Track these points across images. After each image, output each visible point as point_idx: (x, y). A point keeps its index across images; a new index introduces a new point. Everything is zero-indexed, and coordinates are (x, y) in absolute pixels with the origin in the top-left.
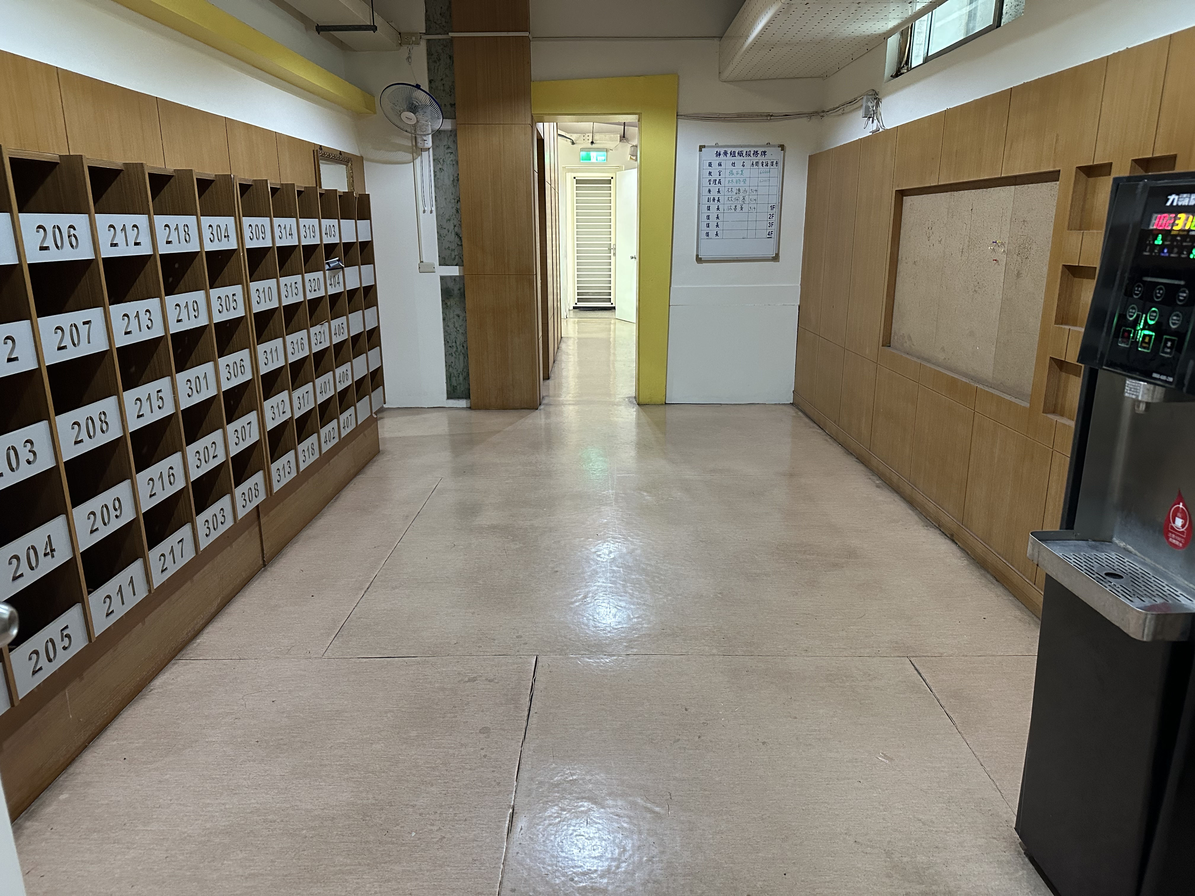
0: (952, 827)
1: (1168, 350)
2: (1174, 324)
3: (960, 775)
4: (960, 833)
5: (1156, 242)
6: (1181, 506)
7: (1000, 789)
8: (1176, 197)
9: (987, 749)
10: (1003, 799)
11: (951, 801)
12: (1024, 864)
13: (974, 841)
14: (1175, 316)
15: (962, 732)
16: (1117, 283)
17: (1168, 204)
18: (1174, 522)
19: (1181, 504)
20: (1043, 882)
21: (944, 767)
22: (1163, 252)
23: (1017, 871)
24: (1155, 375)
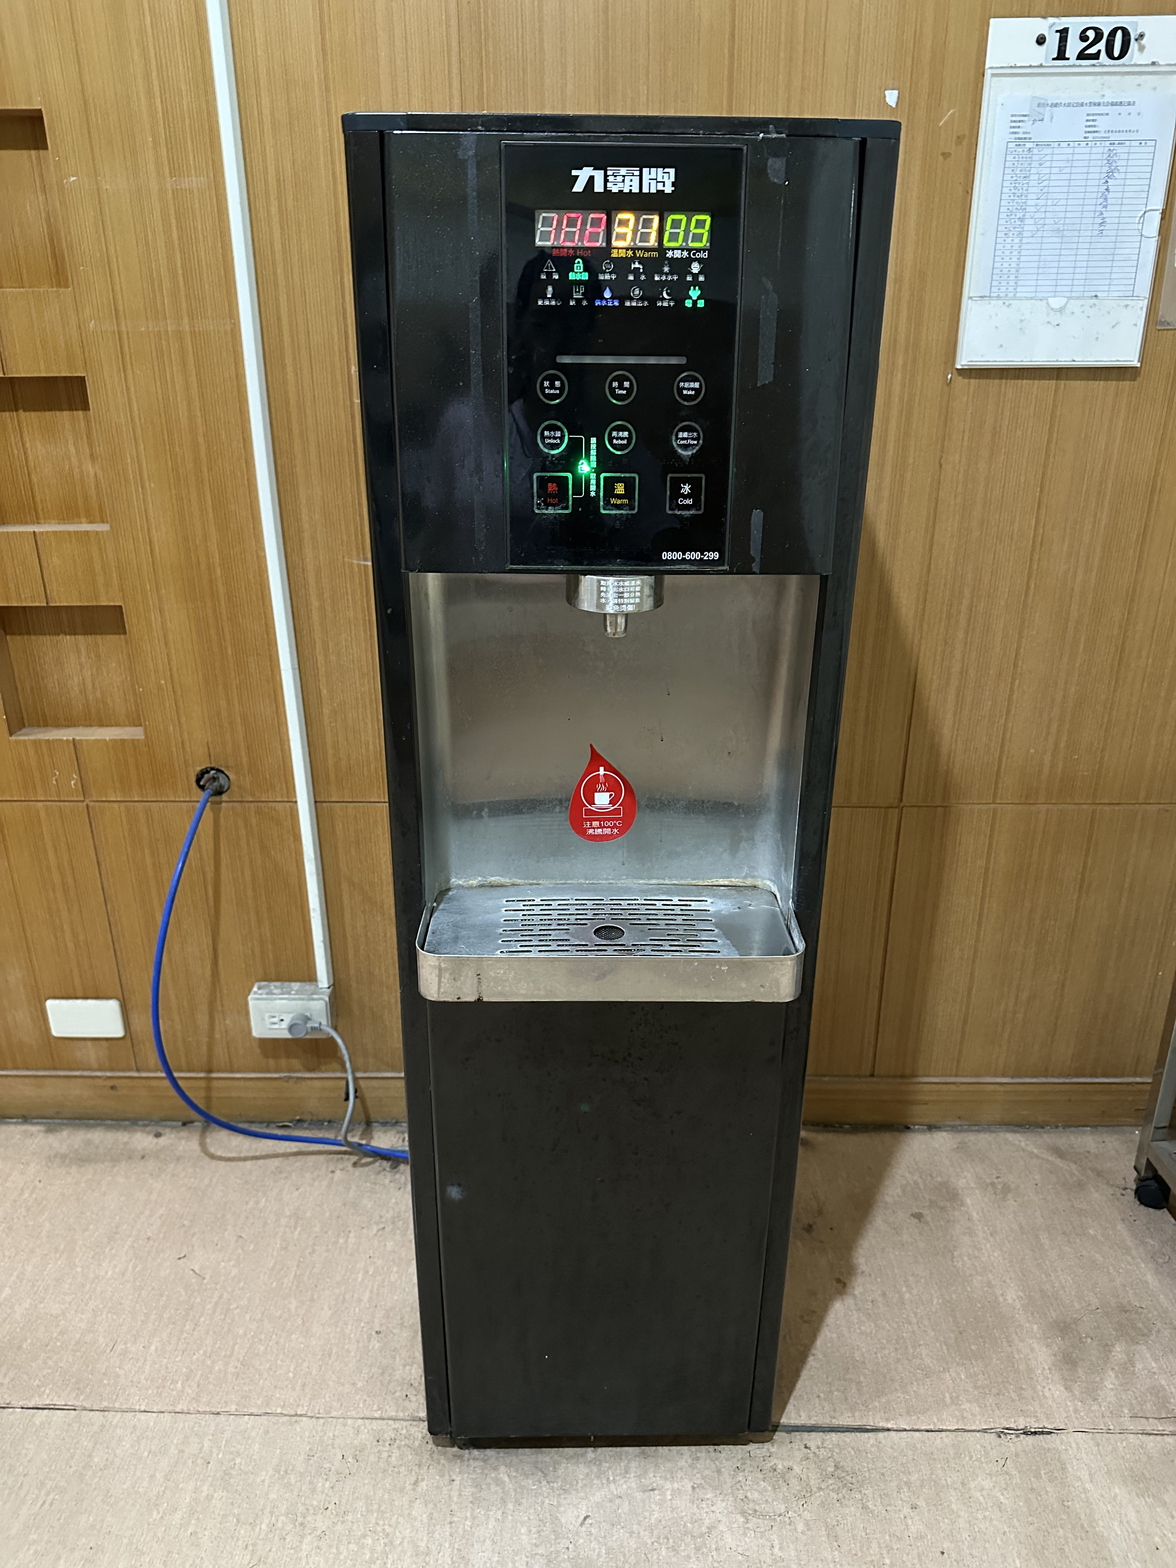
0: (372, 1551)
1: (689, 502)
2: (685, 447)
3: (232, 1468)
4: (391, 1542)
5: (572, 276)
6: (602, 771)
7: (293, 1413)
8: (599, 175)
9: (174, 1382)
10: (322, 1421)
11: (300, 1520)
12: (485, 1461)
13: (417, 1524)
14: (683, 430)
15: (105, 1404)
16: (476, 374)
17: (579, 187)
18: (592, 803)
19: (602, 769)
20: (527, 1450)
21: (196, 1490)
22: (602, 298)
23: (498, 1482)
24: (666, 556)
